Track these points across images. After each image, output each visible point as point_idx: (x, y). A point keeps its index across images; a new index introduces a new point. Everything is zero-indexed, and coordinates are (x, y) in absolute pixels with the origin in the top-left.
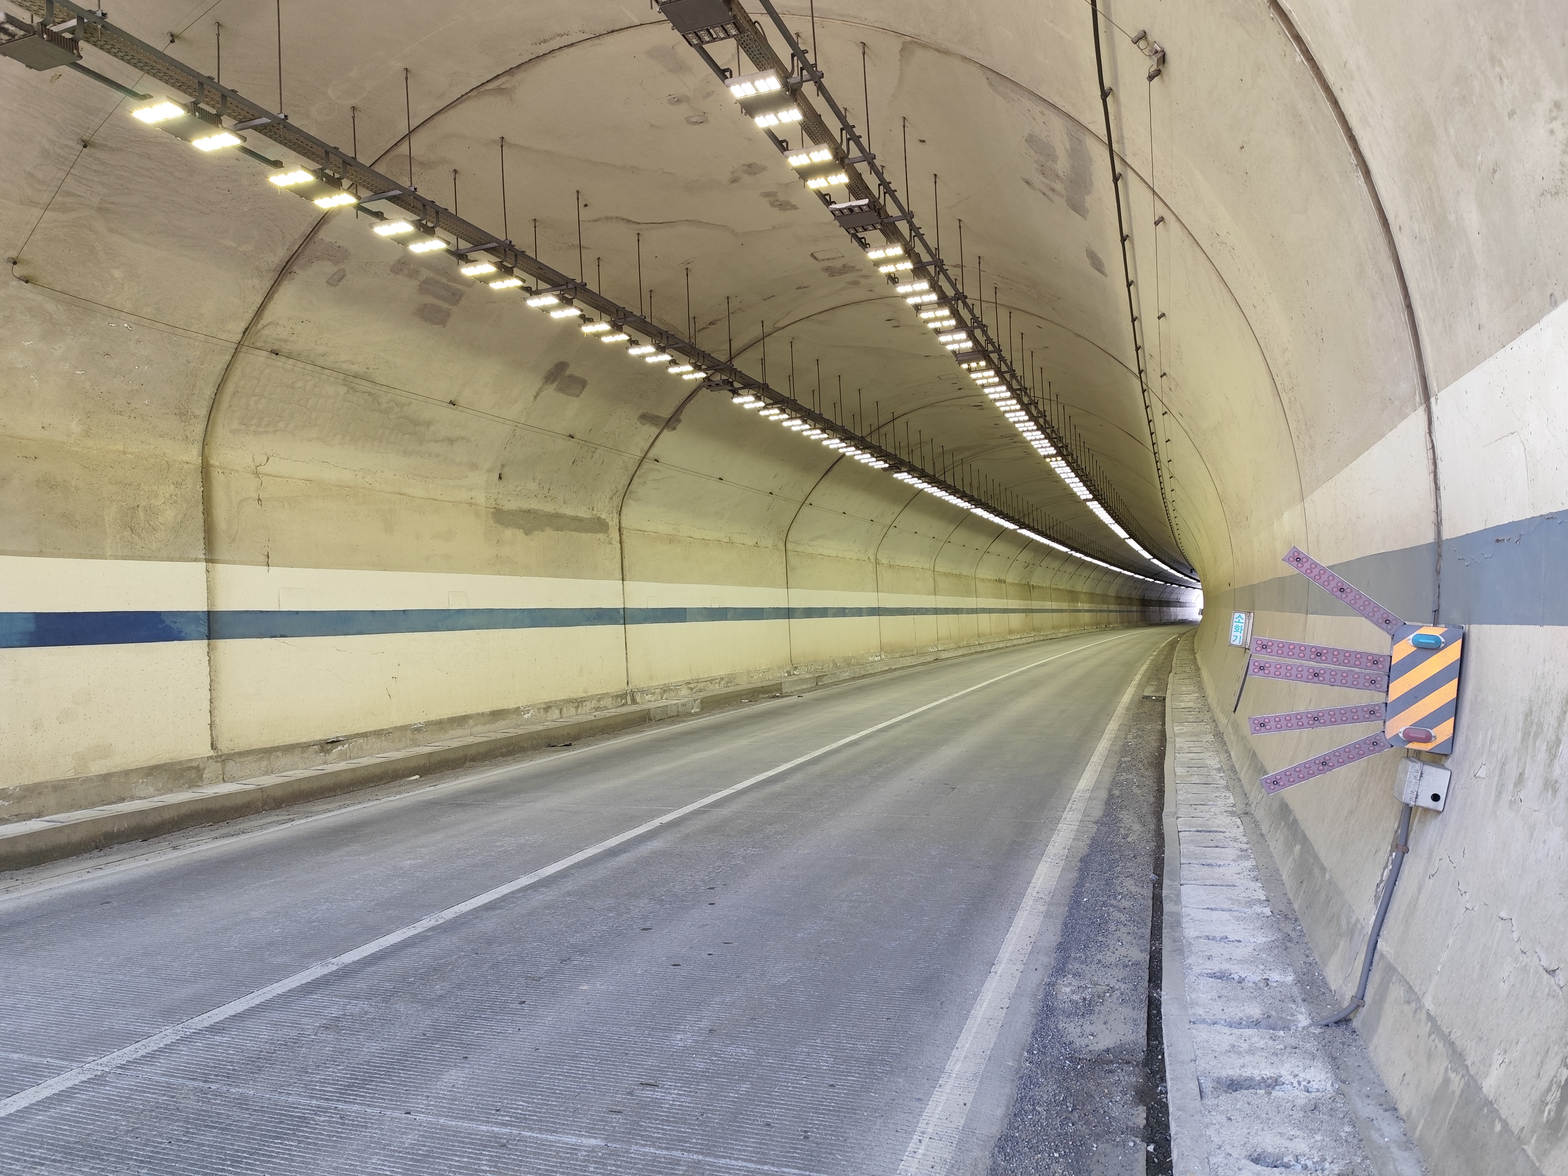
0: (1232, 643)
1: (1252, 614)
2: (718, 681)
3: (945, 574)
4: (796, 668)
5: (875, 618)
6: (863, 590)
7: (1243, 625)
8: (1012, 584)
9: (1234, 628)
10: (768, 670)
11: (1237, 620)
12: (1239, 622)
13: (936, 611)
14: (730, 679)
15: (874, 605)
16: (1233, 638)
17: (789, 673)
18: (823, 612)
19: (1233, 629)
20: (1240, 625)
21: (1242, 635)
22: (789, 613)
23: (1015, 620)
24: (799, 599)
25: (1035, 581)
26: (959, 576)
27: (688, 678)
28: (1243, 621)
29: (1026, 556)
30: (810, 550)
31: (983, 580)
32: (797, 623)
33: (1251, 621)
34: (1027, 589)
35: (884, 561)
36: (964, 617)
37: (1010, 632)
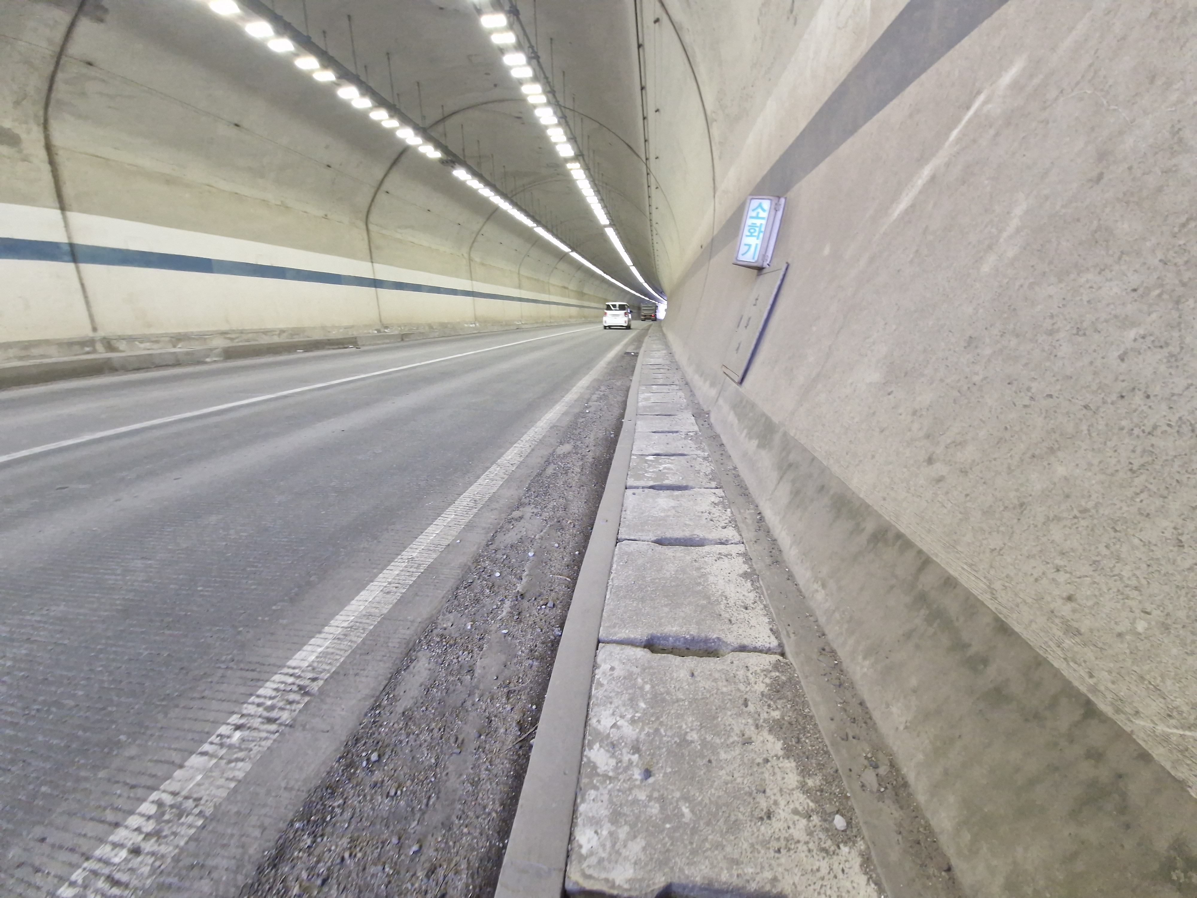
0: (741, 258)
1: (783, 201)
2: (277, 333)
3: (528, 278)
4: (386, 327)
5: (469, 299)
6: (457, 277)
7: (764, 222)
8: (572, 291)
9: (747, 228)
10: (352, 327)
11: (754, 214)
12: (757, 217)
13: (520, 300)
14: (296, 331)
15: (469, 289)
16: (743, 249)
17: (379, 331)
18: (417, 288)
19: (746, 232)
20: (758, 222)
21: (759, 242)
22: (376, 283)
23: (574, 311)
24: (384, 272)
25: (586, 291)
26: (537, 280)
27: (225, 327)
28: (765, 215)
29: (579, 275)
30: (398, 236)
31: (554, 285)
32: (383, 292)
33: (780, 214)
34: (581, 295)
35: (478, 259)
36: (541, 305)
37: (570, 317)
